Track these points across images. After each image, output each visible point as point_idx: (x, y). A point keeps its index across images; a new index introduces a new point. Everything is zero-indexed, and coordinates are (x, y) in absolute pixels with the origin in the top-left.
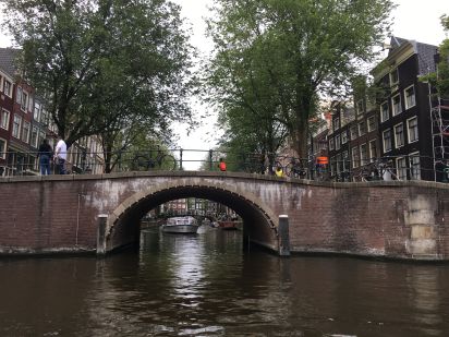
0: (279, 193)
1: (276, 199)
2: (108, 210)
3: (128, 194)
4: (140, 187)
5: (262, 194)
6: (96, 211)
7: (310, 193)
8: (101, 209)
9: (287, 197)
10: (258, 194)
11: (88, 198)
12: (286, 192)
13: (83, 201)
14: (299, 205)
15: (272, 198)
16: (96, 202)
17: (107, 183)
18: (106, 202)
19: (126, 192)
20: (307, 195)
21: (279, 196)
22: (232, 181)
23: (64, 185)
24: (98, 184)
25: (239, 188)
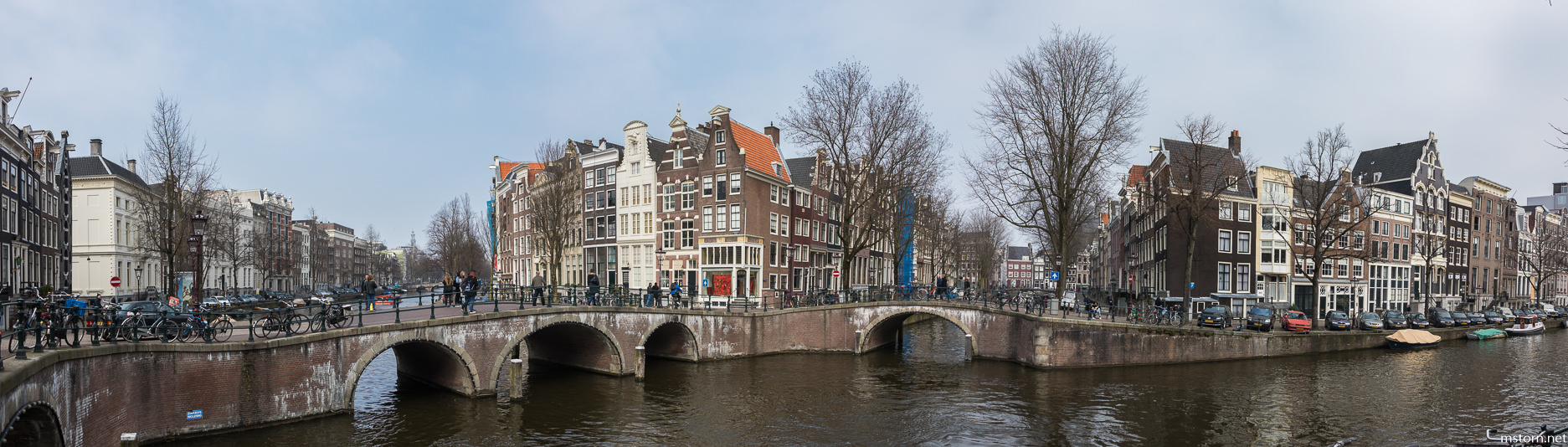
0: (974, 317)
2: (863, 327)
3: (875, 316)
4: (881, 312)
5: (962, 317)
6: (855, 327)
7: (994, 318)
8: (858, 326)
9: (979, 320)
10: (960, 318)
11: (851, 319)
13: (848, 321)
14: (987, 326)
16: (856, 322)
17: (862, 309)
18: (862, 321)
19: (873, 316)
20: (992, 319)
21: (974, 320)
22: (941, 308)
23: (836, 311)
24: (856, 310)
25: (946, 313)
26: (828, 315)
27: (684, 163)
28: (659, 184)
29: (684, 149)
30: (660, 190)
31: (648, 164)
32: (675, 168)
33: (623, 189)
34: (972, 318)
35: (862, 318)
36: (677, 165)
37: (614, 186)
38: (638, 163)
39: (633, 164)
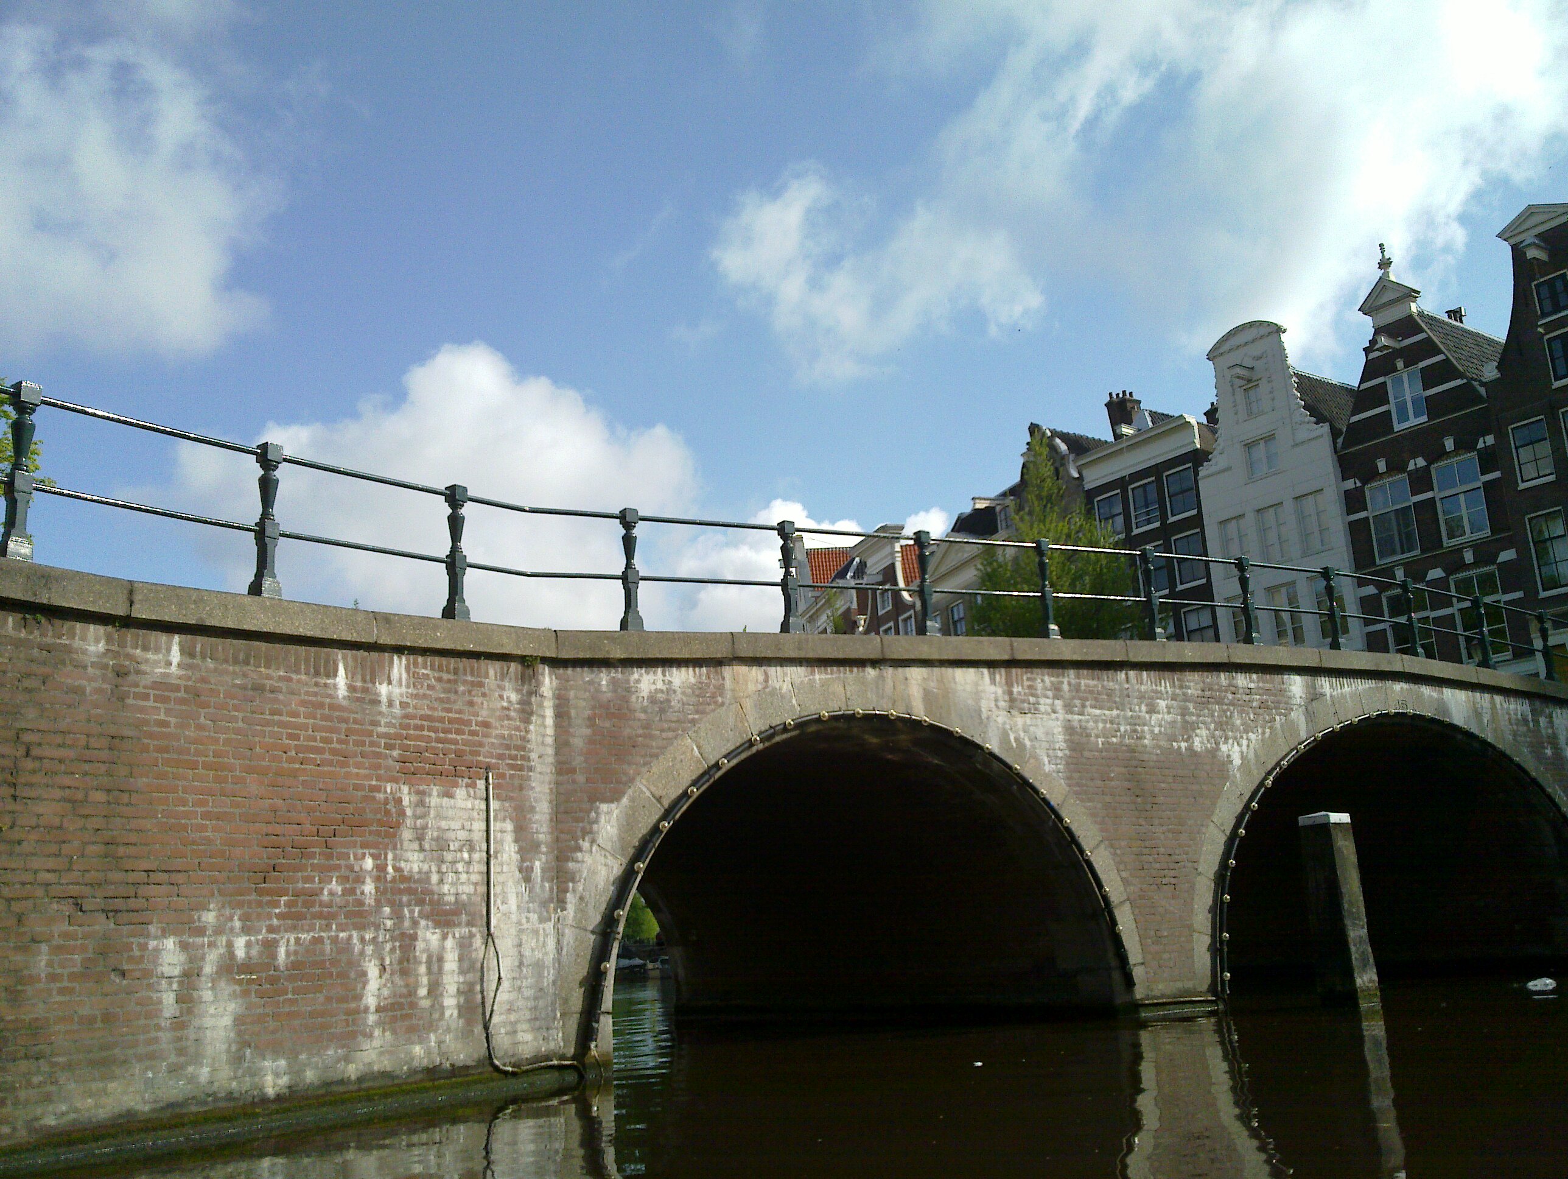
27: (1433, 406)
28: (1350, 484)
29: (1422, 364)
30: (1353, 501)
31: (1303, 434)
32: (1397, 427)
33: (1223, 523)
36: (1403, 417)
37: (1198, 521)
38: (1269, 438)
39: (1249, 446)
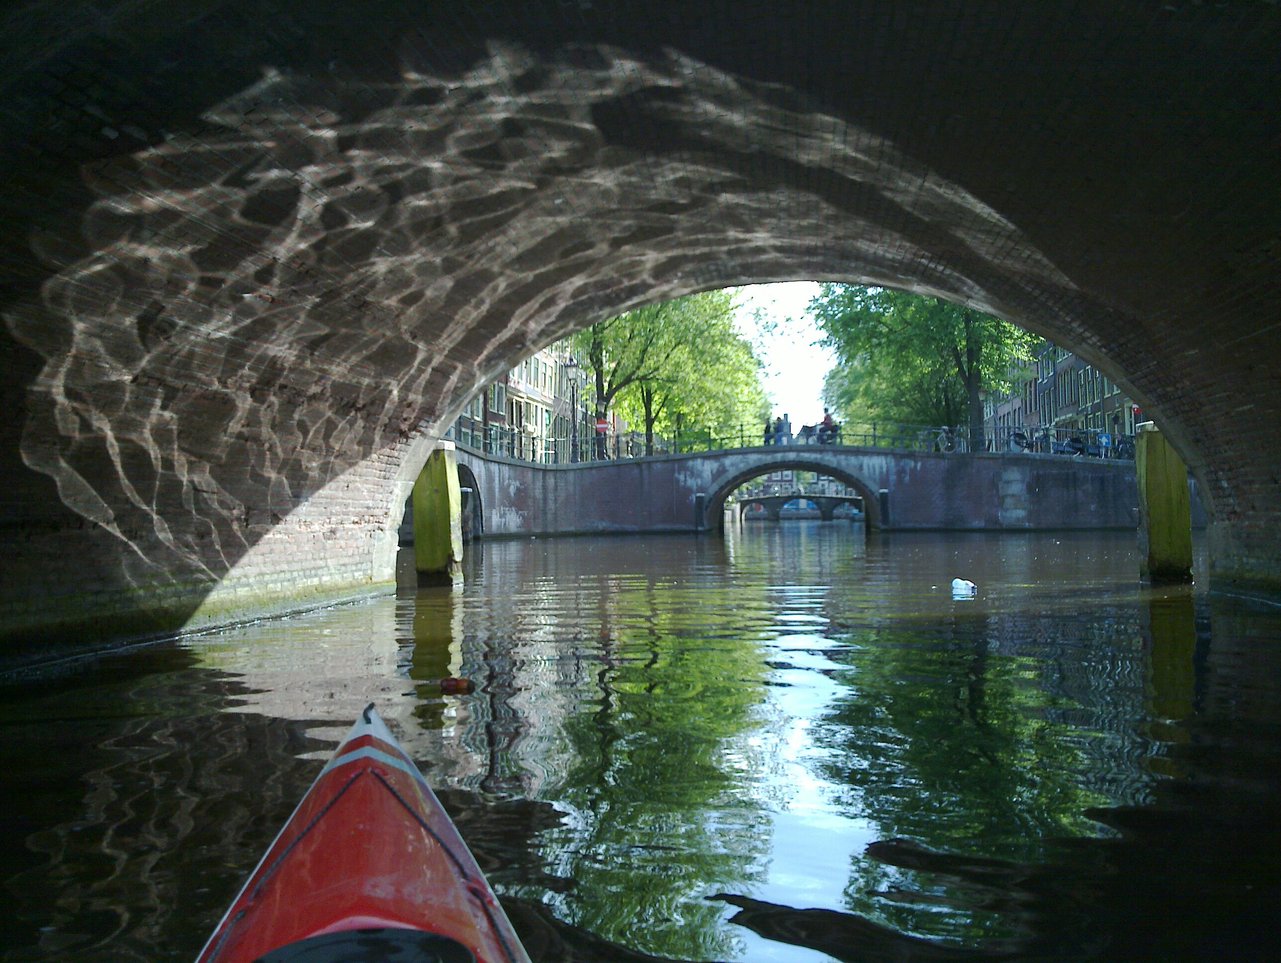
1: (881, 473)
2: (701, 489)
3: (722, 471)
4: (732, 465)
5: (865, 467)
6: (689, 491)
7: (919, 465)
8: (695, 488)
9: (893, 470)
10: (861, 467)
11: (682, 477)
12: (893, 464)
13: (678, 481)
14: (907, 478)
15: (877, 472)
16: (691, 482)
17: (699, 461)
18: (699, 481)
19: (718, 471)
20: (916, 467)
21: (885, 470)
22: (831, 454)
23: (659, 466)
24: (690, 463)
25: (839, 463)
26: (645, 472)
34: (881, 468)
35: (699, 475)
